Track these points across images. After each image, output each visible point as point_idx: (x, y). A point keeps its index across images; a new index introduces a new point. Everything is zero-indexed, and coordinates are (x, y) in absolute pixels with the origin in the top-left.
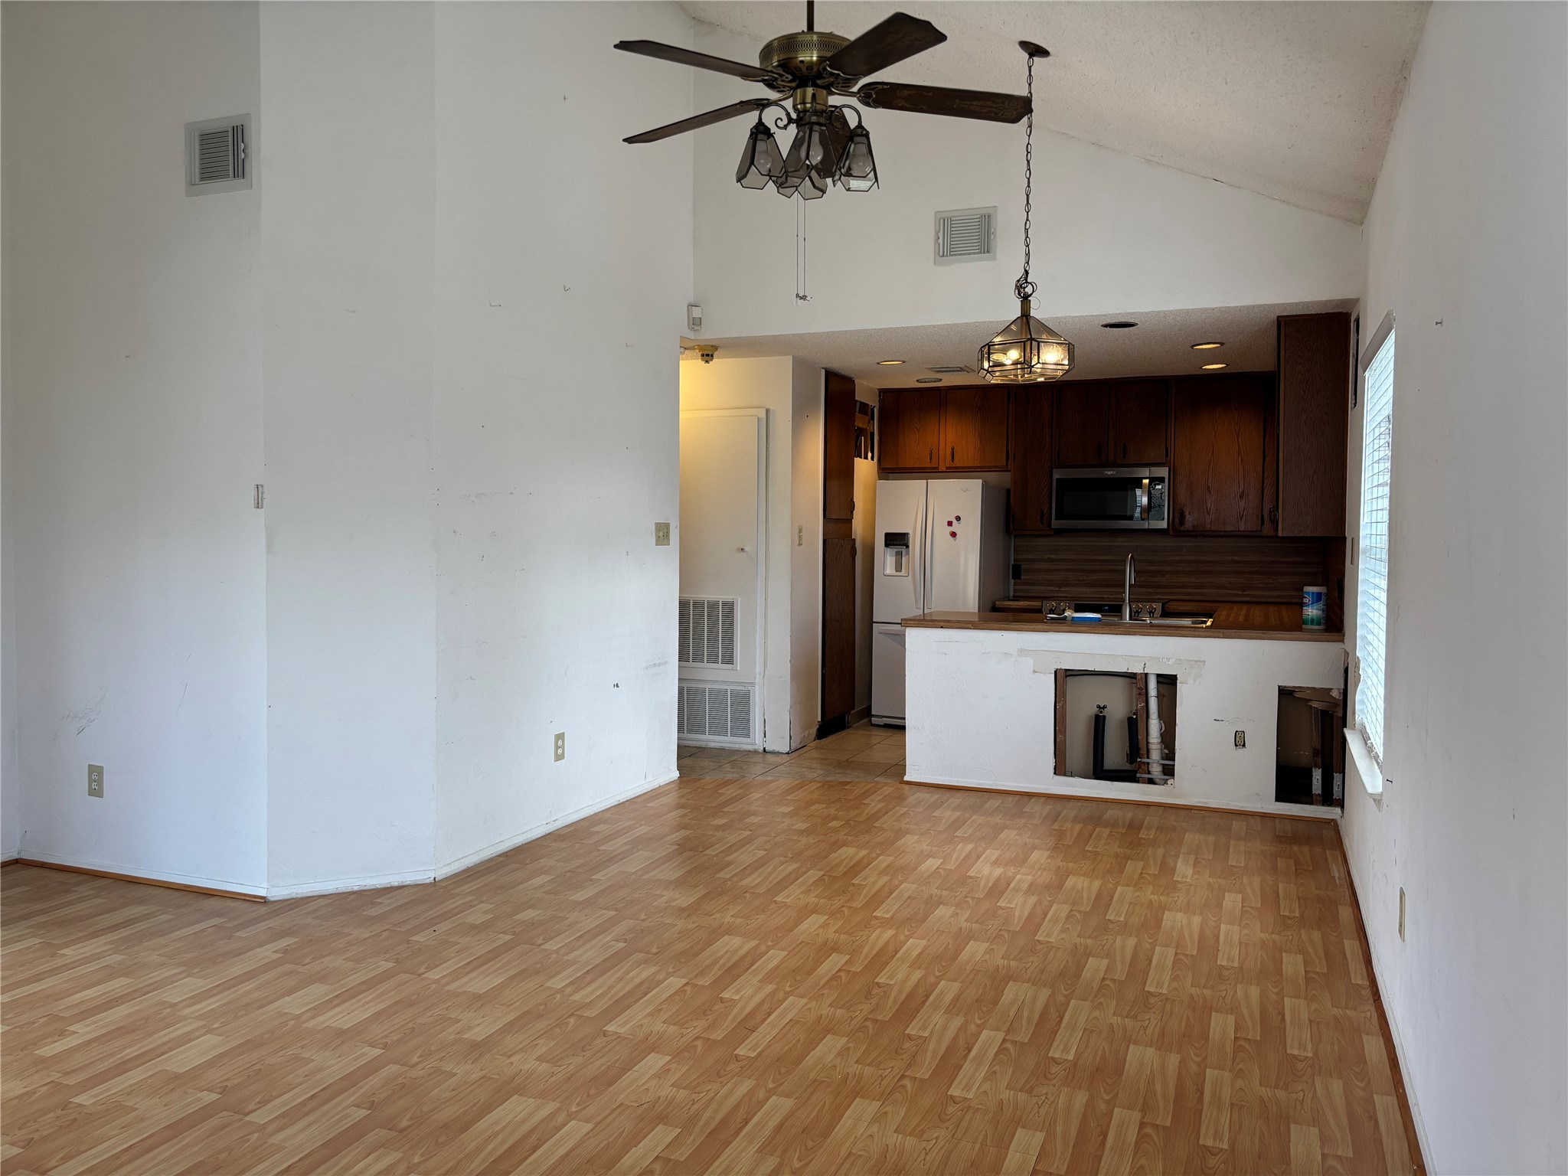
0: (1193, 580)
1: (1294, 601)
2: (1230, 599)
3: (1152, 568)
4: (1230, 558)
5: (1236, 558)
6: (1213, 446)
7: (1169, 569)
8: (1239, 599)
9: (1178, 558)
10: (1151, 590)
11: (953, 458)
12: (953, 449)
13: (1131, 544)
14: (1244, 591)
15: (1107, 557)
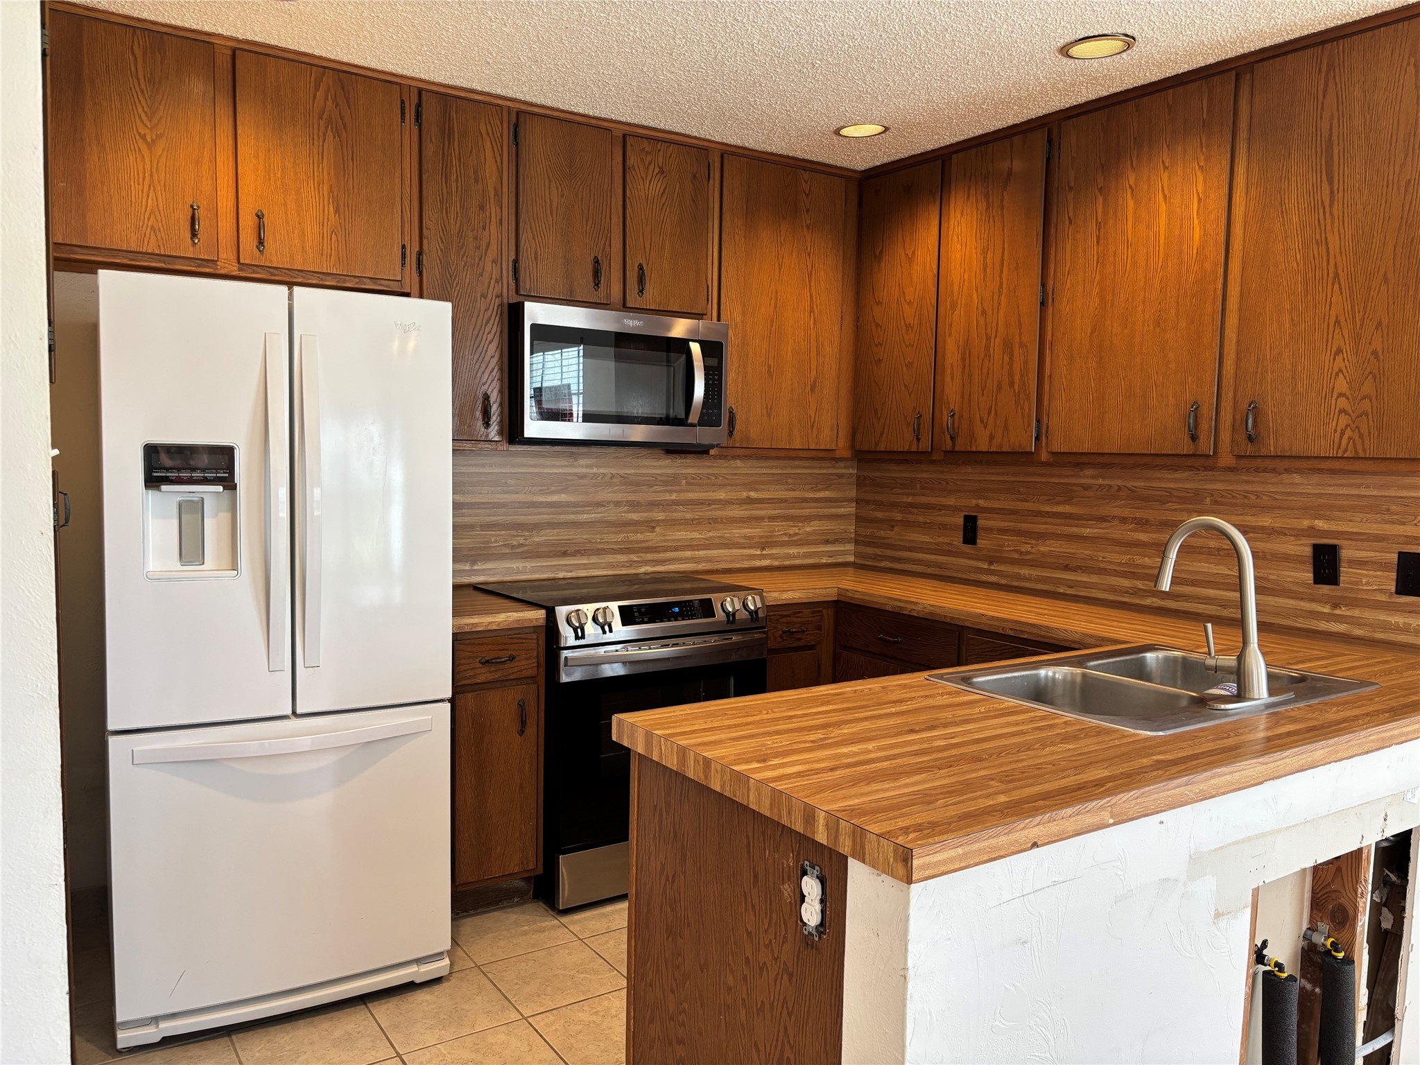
0: (696, 535)
1: (824, 561)
2: (746, 564)
3: (635, 516)
4: (745, 494)
5: (753, 494)
6: (777, 291)
7: (661, 516)
8: (758, 563)
9: (674, 497)
10: (634, 557)
11: (261, 242)
12: (260, 217)
13: (602, 471)
14: (763, 549)
15: (563, 497)
